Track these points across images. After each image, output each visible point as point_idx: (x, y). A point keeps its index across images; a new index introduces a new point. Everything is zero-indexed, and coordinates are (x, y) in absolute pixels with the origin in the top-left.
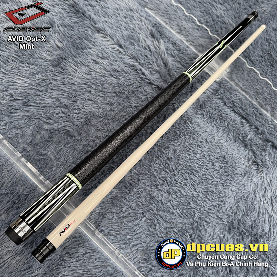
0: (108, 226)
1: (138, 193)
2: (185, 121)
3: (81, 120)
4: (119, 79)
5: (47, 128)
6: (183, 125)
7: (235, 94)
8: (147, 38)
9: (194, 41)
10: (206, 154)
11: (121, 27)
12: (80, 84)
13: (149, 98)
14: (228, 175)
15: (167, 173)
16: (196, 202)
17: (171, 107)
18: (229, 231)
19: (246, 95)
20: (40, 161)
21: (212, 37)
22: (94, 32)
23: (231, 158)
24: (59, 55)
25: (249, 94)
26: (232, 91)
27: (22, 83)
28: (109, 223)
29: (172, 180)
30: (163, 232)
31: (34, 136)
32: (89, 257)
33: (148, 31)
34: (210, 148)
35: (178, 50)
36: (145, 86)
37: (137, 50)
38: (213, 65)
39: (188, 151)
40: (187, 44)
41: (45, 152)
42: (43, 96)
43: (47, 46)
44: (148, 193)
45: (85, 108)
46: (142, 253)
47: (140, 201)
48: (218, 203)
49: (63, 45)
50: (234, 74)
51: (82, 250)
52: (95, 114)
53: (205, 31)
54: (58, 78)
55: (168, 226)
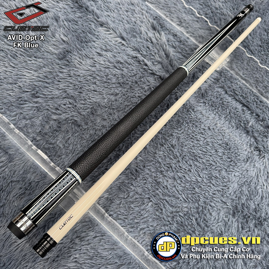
0: (117, 210)
1: (144, 179)
2: (188, 110)
3: (88, 110)
4: (123, 70)
5: (55, 118)
6: (186, 114)
7: (235, 82)
8: (148, 30)
9: (194, 32)
10: (209, 141)
11: (123, 20)
12: (85, 76)
13: (152, 88)
14: (231, 161)
15: (171, 160)
16: (200, 187)
17: (173, 96)
18: (234, 215)
19: (246, 84)
20: (49, 149)
21: (211, 28)
22: (97, 26)
23: (233, 144)
24: (65, 48)
25: (249, 82)
26: (233, 80)
27: (30, 76)
28: (117, 208)
29: (177, 166)
30: (169, 217)
31: (43, 126)
32: (99, 240)
33: (149, 24)
34: (213, 135)
35: (178, 42)
36: (148, 77)
37: (139, 42)
38: (213, 55)
39: (192, 138)
40: (187, 35)
41: (54, 141)
42: (51, 88)
43: (53, 40)
44: (154, 179)
45: (90, 99)
46: (149, 237)
47: (146, 186)
48: (222, 188)
49: (68, 39)
50: (234, 64)
51: (92, 234)
52: (101, 104)
53: (205, 23)
54: (64, 71)
55: (174, 210)
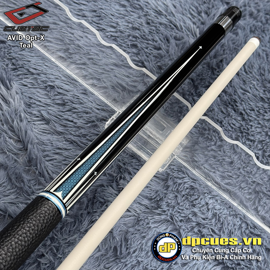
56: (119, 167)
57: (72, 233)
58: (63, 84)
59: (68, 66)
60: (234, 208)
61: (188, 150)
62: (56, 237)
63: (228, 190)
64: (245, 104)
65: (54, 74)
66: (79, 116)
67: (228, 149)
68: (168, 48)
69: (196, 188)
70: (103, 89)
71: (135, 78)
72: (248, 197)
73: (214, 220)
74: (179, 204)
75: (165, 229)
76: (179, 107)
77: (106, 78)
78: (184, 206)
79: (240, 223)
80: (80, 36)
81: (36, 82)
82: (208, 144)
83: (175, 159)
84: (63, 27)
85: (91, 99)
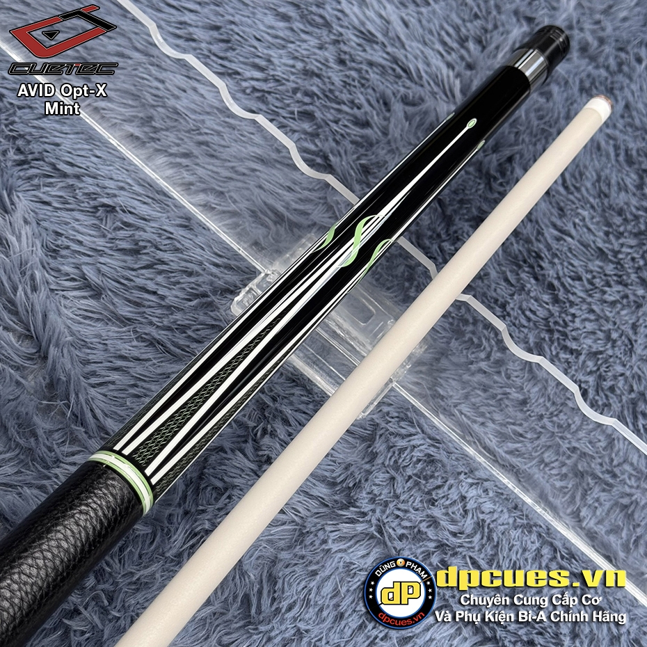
56: (262, 407)
57: (145, 560)
58: (136, 202)
59: (148, 159)
60: (524, 509)
61: (424, 369)
62: (107, 569)
63: (514, 467)
64: (562, 264)
65: (115, 176)
66: (172, 280)
67: (516, 371)
68: (385, 123)
69: (441, 461)
70: (230, 218)
71: (306, 193)
72: (558, 484)
73: (477, 538)
74: (397, 497)
75: (363, 557)
76: (406, 265)
77: (238, 190)
78: (410, 503)
79: (537, 545)
80: (179, 88)
81: (71, 195)
82: (472, 357)
83: (392, 390)
84: (140, 64)
85: (200, 240)
